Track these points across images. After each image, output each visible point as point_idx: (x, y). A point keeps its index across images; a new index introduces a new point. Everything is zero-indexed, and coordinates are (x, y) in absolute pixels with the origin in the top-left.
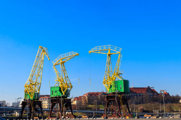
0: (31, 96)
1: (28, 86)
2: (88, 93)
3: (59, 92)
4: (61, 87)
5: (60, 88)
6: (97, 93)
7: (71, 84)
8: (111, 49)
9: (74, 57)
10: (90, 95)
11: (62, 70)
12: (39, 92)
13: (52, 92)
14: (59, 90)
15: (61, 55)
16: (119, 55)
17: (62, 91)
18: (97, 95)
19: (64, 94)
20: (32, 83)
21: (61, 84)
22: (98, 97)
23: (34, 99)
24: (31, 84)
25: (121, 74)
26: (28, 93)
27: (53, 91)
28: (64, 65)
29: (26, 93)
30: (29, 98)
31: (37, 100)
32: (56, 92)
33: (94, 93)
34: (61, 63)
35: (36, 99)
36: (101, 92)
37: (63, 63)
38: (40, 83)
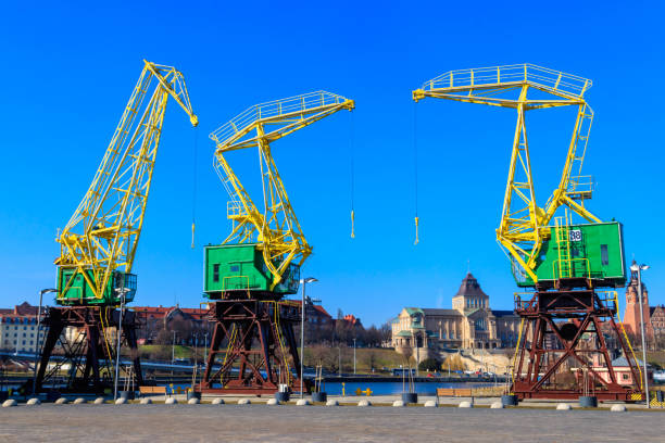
0: (94, 285)
3: (251, 270)
4: (264, 249)
5: (258, 253)
6: (158, 309)
9: (327, 115)
13: (211, 269)
14: (251, 259)
15: (259, 107)
17: (268, 264)
18: (157, 316)
19: (277, 279)
20: (100, 225)
22: (162, 321)
26: (81, 271)
27: (216, 267)
32: (234, 269)
33: (149, 310)
34: (263, 139)
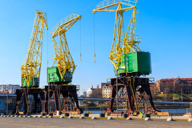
0: (27, 82)
1: (25, 68)
2: (160, 80)
3: (56, 75)
4: (59, 68)
5: (57, 70)
6: (171, 79)
7: (73, 62)
8: (123, 3)
10: (162, 82)
11: (61, 43)
12: (39, 77)
13: (48, 75)
14: (56, 72)
16: (134, 11)
17: (60, 73)
18: (171, 82)
19: (62, 78)
21: (59, 63)
22: (173, 84)
23: (31, 87)
24: (28, 65)
25: (138, 42)
26: (25, 78)
28: (64, 35)
29: (23, 78)
30: (26, 85)
31: (34, 87)
32: (53, 75)
33: (168, 80)
34: (60, 32)
35: (33, 85)
36: (177, 78)
37: (64, 32)
38: (40, 64)
